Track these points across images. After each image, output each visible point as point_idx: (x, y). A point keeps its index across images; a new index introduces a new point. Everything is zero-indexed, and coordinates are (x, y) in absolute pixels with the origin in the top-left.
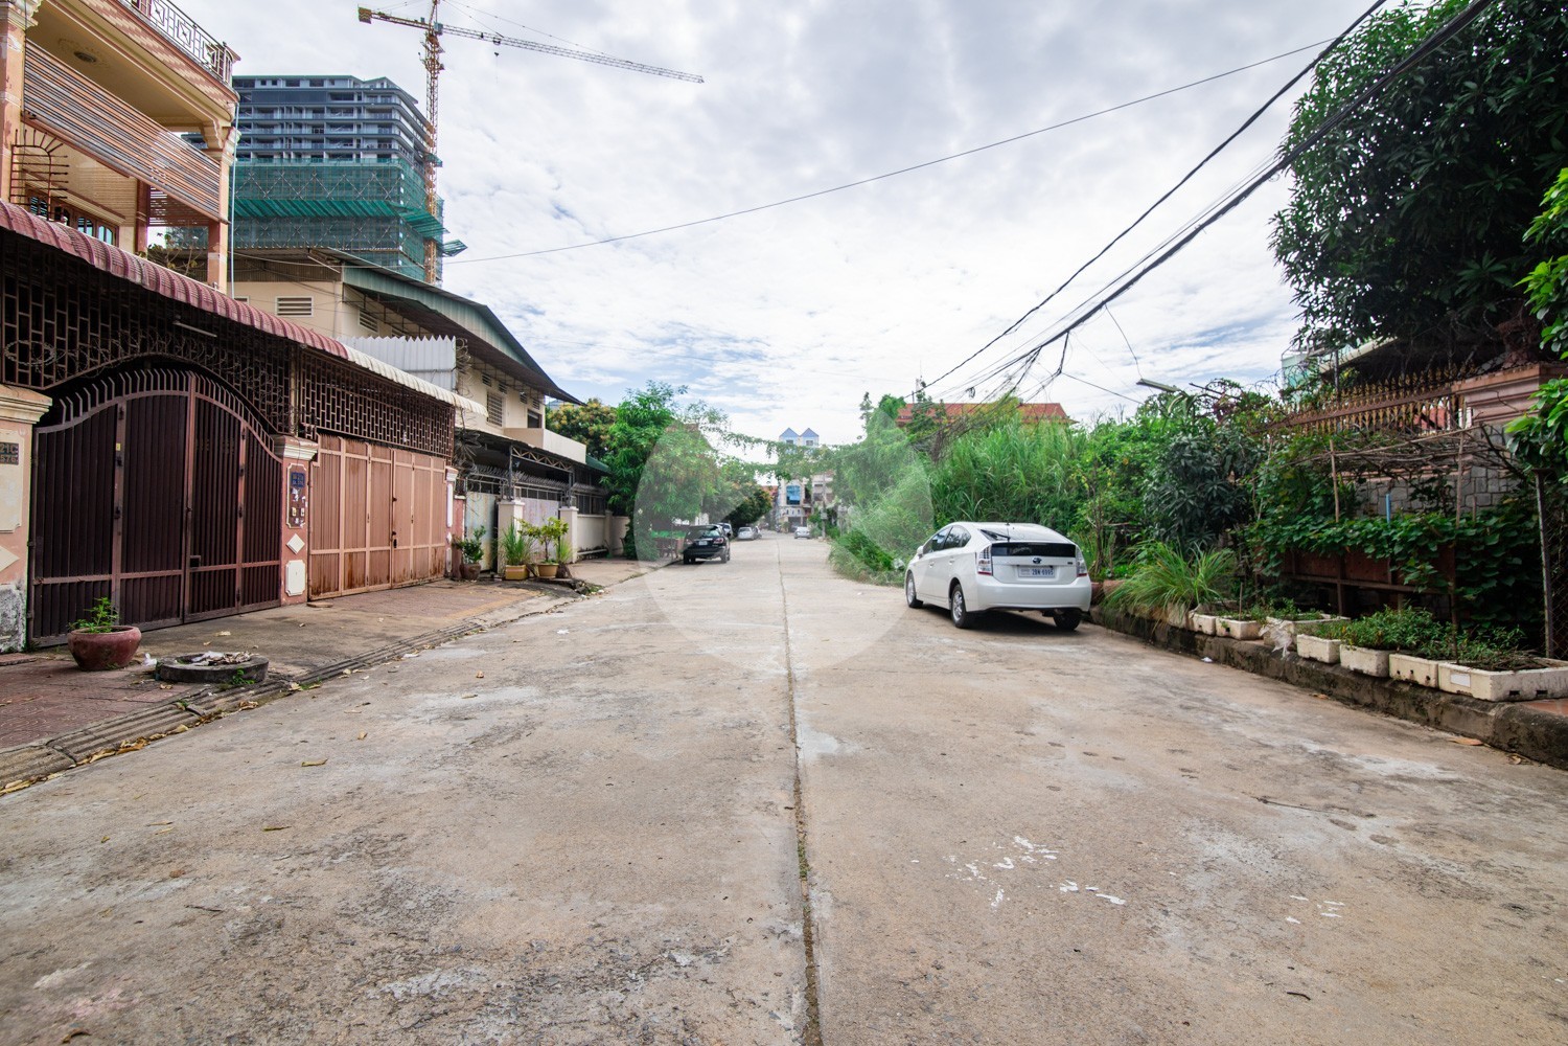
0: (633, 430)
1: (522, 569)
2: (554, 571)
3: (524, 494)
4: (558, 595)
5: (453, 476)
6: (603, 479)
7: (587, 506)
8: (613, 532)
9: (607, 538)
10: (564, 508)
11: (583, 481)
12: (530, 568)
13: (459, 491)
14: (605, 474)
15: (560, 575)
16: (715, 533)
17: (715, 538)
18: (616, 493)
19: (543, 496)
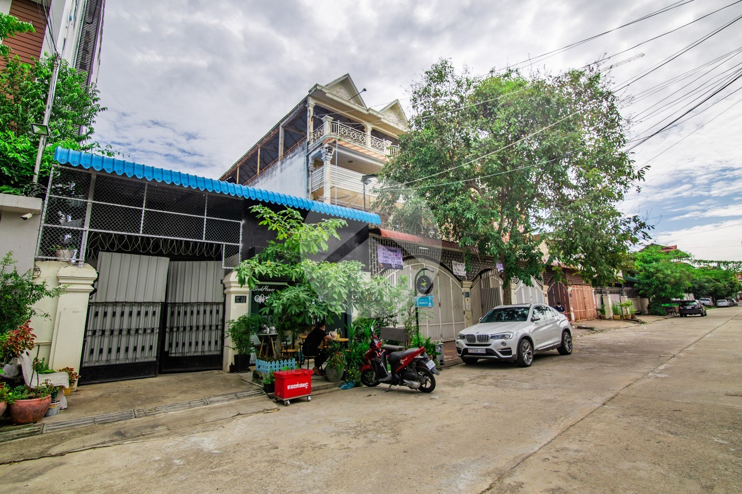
0: (645, 265)
1: (619, 316)
2: (630, 316)
3: (611, 293)
4: (635, 323)
5: (593, 291)
6: (636, 285)
7: (631, 295)
8: (642, 305)
9: (640, 307)
10: (622, 297)
11: (627, 286)
12: (622, 316)
13: (595, 293)
14: (636, 283)
15: (632, 318)
16: (695, 303)
17: (695, 306)
18: (642, 289)
19: (614, 293)
